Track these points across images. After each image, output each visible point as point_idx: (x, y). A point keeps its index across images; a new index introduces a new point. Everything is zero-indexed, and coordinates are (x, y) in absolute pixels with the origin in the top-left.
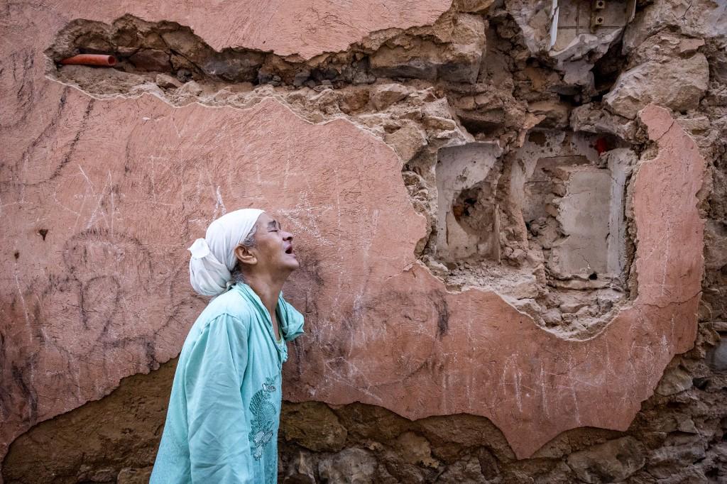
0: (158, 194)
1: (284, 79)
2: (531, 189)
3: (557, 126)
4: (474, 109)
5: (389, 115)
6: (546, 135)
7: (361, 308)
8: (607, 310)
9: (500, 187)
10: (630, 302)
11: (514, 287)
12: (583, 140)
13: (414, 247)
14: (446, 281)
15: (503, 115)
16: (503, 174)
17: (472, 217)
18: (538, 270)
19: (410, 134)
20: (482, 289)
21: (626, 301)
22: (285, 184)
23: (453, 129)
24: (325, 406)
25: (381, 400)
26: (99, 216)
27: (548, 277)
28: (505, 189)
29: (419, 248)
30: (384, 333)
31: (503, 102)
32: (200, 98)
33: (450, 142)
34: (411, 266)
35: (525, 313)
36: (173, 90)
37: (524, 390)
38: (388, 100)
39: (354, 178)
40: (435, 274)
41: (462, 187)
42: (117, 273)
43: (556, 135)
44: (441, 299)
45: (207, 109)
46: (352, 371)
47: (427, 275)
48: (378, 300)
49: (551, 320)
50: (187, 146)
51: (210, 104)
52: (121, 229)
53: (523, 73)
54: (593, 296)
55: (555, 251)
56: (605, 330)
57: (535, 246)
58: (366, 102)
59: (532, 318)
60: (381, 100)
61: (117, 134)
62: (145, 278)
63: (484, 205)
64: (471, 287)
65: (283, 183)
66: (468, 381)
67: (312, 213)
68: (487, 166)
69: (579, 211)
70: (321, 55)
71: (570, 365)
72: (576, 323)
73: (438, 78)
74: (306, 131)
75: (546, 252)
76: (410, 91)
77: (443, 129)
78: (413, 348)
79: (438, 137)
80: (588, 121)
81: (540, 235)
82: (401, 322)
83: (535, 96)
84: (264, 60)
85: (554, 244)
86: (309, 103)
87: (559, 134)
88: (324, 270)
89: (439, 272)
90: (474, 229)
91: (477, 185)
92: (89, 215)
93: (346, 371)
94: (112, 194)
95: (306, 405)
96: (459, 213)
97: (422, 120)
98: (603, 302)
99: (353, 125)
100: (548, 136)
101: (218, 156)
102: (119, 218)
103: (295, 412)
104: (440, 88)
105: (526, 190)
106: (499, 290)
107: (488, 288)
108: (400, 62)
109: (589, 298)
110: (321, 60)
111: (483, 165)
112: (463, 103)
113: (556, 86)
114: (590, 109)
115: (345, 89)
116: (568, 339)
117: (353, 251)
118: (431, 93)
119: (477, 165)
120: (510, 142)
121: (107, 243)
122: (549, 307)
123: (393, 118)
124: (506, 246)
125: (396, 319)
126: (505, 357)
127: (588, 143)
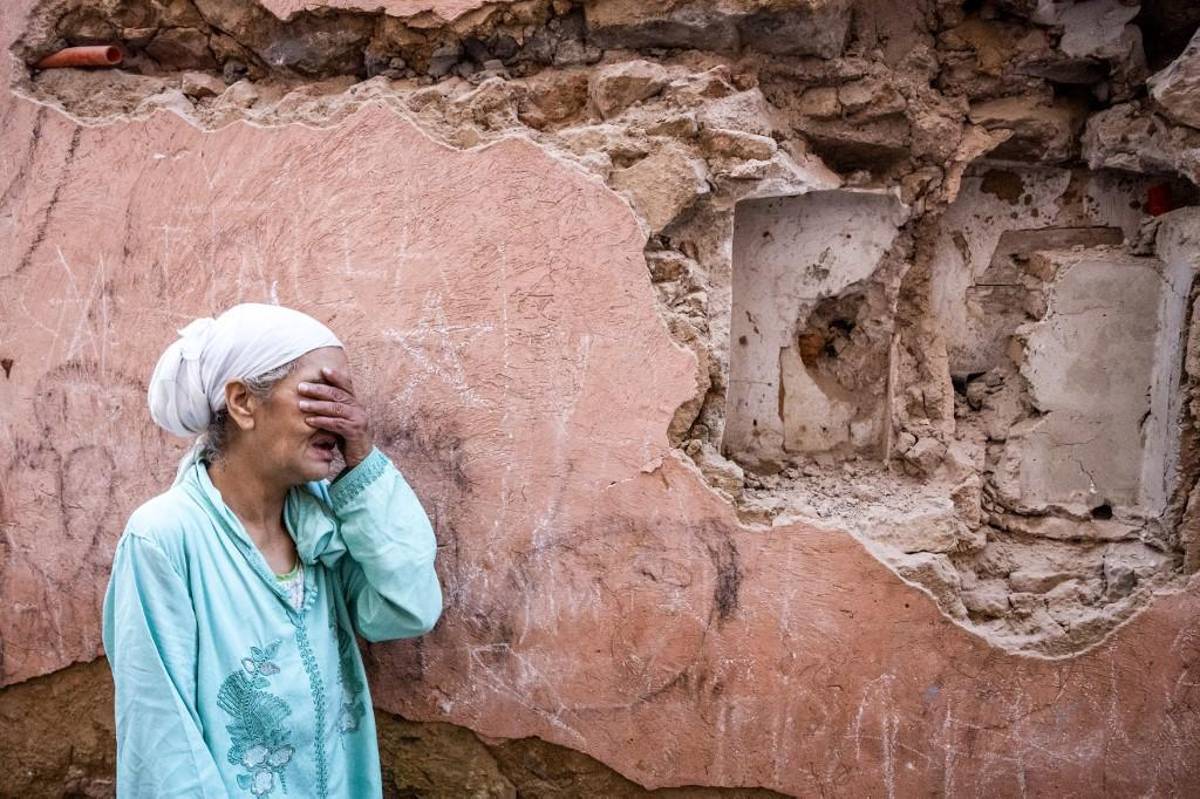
0: (174, 296)
1: (411, 63)
2: (984, 303)
3: (1045, 157)
4: (839, 117)
5: (624, 128)
6: (1024, 178)
7: (549, 546)
8: (1123, 592)
9: (907, 295)
10: (1182, 578)
11: (898, 525)
12: (1115, 189)
13: (666, 421)
14: (739, 501)
15: (906, 129)
16: (913, 265)
17: (843, 360)
18: (965, 490)
19: (667, 169)
20: (821, 524)
21: (1171, 574)
22: (398, 277)
23: (769, 156)
24: (470, 737)
25: (583, 739)
26: (85, 337)
27: (990, 507)
28: (917, 299)
29: (678, 423)
30: (596, 605)
31: (907, 99)
32: (249, 112)
33: (762, 186)
34: (659, 462)
35: (919, 585)
36: (209, 99)
37: (902, 754)
38: (622, 94)
39: (541, 264)
40: (715, 483)
41: (818, 291)
42: (110, 442)
43: (1048, 177)
44: (724, 539)
45: (260, 131)
46: (525, 675)
47: (694, 483)
48: (583, 533)
49: (982, 605)
50: (224, 203)
51: (265, 121)
52: (117, 362)
53: (956, 34)
54: (1095, 558)
55: (1011, 448)
56: (1110, 640)
57: (969, 434)
58: (583, 103)
59: (935, 598)
60: (608, 97)
61: (114, 187)
62: (153, 454)
63: (871, 335)
64: (796, 518)
65: (394, 275)
66: (776, 723)
67: (451, 338)
68: (876, 246)
69: (1074, 356)
70: (479, 10)
71: (1015, 709)
72: (1042, 617)
73: (743, 47)
74: (442, 165)
75: (995, 449)
76: (672, 76)
77: (744, 158)
78: (657, 643)
79: (733, 175)
80: (1122, 145)
81: (987, 408)
82: (633, 582)
83: (986, 86)
84: (373, 29)
85: (1014, 431)
86: (453, 107)
87: (1056, 175)
88: (472, 462)
89: (722, 480)
90: (845, 388)
91: (856, 288)
92: (68, 334)
93: (513, 673)
94: (104, 297)
95: (434, 728)
96: (813, 351)
97: (699, 138)
98: (1114, 573)
99: (540, 150)
100: (1028, 181)
101: (275, 222)
102: (114, 340)
103: (413, 740)
104: (747, 69)
105: (970, 303)
106: (862, 528)
107: (836, 523)
108: (651, 15)
109: (1085, 562)
110: (479, 19)
111: (867, 243)
112: (812, 102)
113: (1040, 61)
114: (1132, 116)
115: (535, 78)
116: (1016, 652)
117: (535, 422)
118: (719, 77)
119: (855, 242)
120: (923, 192)
121: (96, 387)
122: (982, 574)
123: (630, 135)
124: (904, 430)
125: (622, 577)
126: (864, 678)
127: (1128, 198)
